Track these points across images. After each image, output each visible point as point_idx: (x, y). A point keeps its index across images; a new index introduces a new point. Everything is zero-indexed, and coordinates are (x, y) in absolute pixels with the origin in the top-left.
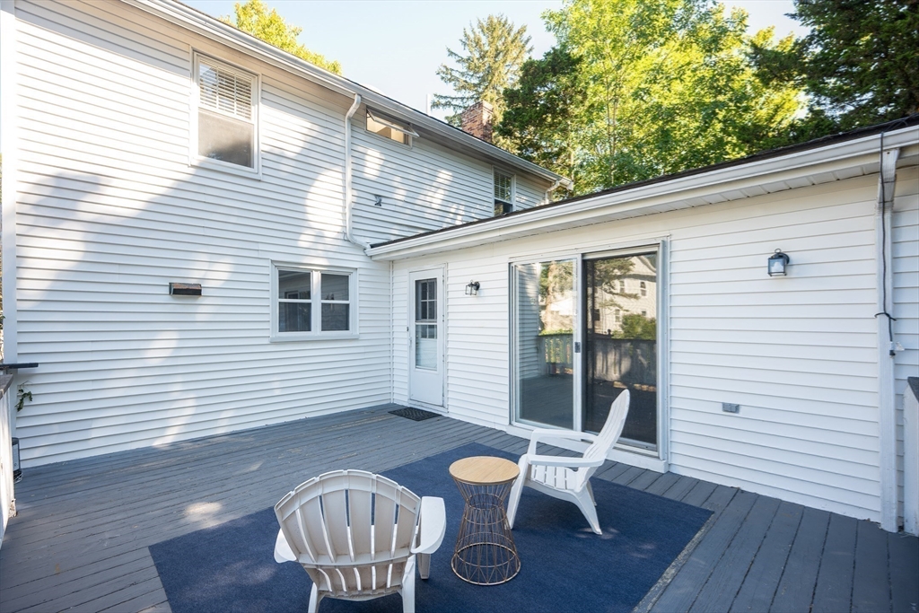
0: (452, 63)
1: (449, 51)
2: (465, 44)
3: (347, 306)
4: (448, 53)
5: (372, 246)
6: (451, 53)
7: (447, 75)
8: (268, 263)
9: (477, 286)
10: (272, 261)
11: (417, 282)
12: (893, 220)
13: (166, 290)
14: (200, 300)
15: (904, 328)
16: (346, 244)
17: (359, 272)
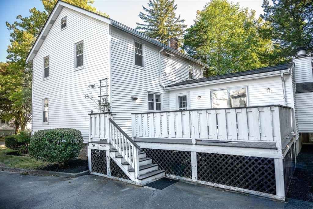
0: (144, 12)
1: (144, 7)
2: (150, 5)
3: (160, 103)
4: (143, 8)
5: (166, 87)
6: (144, 8)
7: (142, 16)
8: (147, 92)
9: (200, 96)
10: (148, 91)
11: (179, 97)
12: (285, 83)
13: (131, 98)
14: (137, 101)
15: (288, 100)
16: (160, 86)
17: (163, 94)
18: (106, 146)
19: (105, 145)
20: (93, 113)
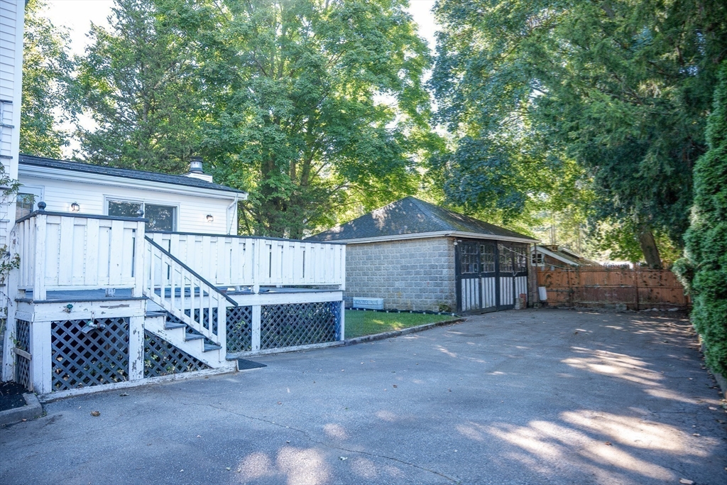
18: (128, 306)
19: (124, 303)
20: (46, 209)
